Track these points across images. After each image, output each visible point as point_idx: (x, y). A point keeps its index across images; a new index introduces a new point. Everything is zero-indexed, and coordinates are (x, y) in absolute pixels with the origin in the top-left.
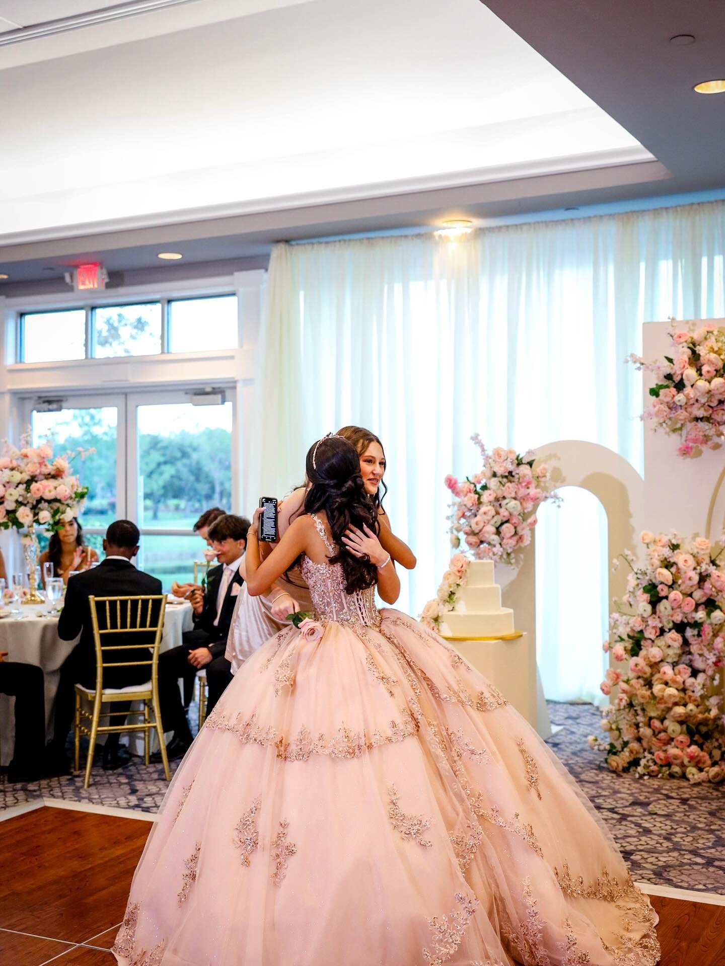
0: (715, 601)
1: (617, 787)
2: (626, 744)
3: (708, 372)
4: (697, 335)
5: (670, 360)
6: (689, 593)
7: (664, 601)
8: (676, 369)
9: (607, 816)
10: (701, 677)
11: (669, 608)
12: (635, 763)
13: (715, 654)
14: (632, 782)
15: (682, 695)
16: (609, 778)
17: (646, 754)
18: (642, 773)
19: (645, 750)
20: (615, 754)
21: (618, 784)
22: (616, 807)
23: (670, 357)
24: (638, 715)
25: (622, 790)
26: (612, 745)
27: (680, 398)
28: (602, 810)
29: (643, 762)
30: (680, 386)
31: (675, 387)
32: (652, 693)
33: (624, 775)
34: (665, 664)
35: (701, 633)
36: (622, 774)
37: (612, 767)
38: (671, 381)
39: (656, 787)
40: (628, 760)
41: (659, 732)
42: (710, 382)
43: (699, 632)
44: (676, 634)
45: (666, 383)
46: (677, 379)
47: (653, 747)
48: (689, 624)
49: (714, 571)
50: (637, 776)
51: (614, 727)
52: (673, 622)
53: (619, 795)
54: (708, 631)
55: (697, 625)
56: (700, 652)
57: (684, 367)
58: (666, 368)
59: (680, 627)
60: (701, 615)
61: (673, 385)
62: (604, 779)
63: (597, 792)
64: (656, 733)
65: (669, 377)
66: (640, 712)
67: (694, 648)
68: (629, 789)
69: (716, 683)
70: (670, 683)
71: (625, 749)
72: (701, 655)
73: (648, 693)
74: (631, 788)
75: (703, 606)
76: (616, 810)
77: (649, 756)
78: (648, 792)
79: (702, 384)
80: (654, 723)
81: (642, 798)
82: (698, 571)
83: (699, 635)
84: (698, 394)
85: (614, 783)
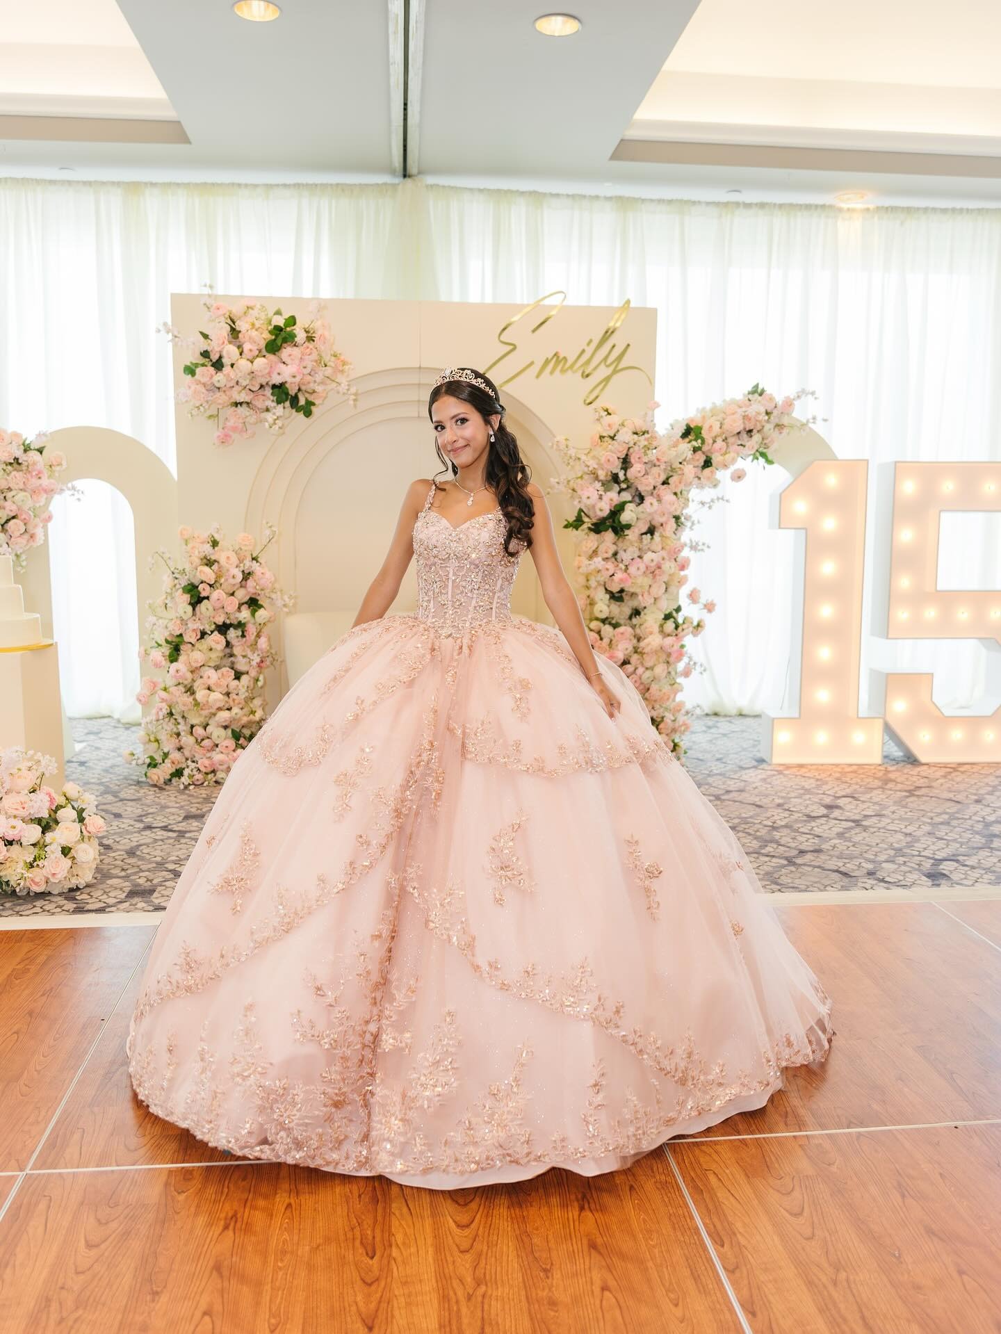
0: (258, 600)
1: (163, 802)
2: (166, 755)
3: (251, 350)
4: (236, 310)
5: (206, 336)
6: (231, 592)
7: (205, 601)
8: (215, 347)
9: (162, 835)
10: (244, 678)
11: (211, 608)
12: (178, 773)
13: (258, 655)
14: (177, 794)
15: (226, 698)
16: (151, 793)
17: (189, 762)
18: (186, 783)
19: (187, 759)
20: (155, 766)
21: (163, 798)
22: (170, 824)
23: (206, 332)
24: (179, 723)
25: (170, 804)
26: (152, 758)
27: (220, 378)
28: (154, 830)
29: (186, 772)
30: (218, 365)
31: (212, 366)
32: (195, 700)
33: (167, 787)
34: (207, 668)
35: (245, 634)
36: (164, 787)
37: (153, 780)
38: (207, 360)
39: (204, 796)
40: (170, 772)
41: (203, 740)
42: (252, 362)
43: (243, 632)
44: (219, 635)
45: (202, 360)
46: (215, 357)
47: (196, 755)
48: (231, 625)
49: (258, 568)
50: (182, 787)
51: (152, 739)
52: (215, 623)
53: (168, 810)
54: (251, 630)
55: (240, 625)
56: (244, 654)
57: (224, 343)
58: (203, 345)
59: (223, 629)
60: (245, 614)
61: (210, 363)
62: (146, 795)
63: (143, 810)
64: (199, 741)
65: (205, 354)
66: (180, 720)
67: (236, 651)
68: (177, 803)
69: (260, 684)
70: (213, 687)
71: (166, 761)
72: (244, 656)
73: (191, 699)
74: (179, 801)
75: (246, 606)
76: (170, 827)
77: (193, 765)
78: (198, 803)
79: (243, 364)
80: (196, 730)
81: (193, 810)
82: (242, 569)
83: (243, 636)
84: (240, 374)
85: (158, 797)
